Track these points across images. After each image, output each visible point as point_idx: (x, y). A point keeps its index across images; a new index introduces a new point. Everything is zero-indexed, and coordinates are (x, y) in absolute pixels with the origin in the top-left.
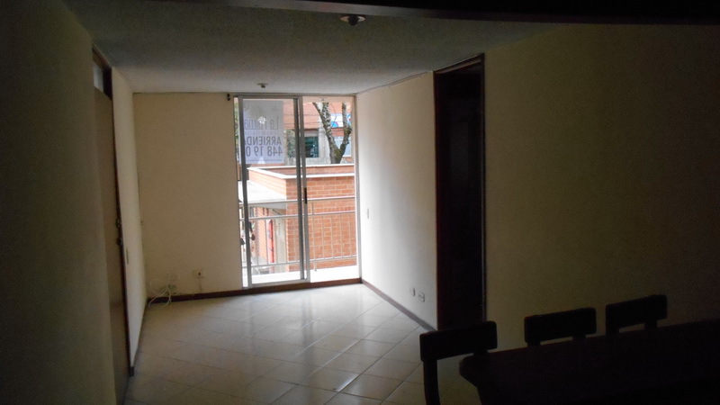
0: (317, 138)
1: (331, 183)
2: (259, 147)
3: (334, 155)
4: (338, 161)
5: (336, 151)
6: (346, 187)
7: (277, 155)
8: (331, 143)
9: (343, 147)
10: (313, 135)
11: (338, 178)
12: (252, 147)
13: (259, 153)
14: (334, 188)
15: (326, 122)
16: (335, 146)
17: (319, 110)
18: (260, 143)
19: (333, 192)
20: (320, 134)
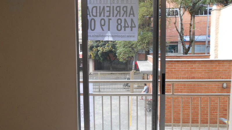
0: (177, 46)
1: (184, 64)
2: (106, 19)
3: (185, 51)
4: (186, 53)
5: (186, 49)
6: (192, 66)
7: (128, 30)
8: (184, 46)
9: (189, 48)
10: (176, 44)
11: (188, 61)
12: (98, 19)
13: (105, 28)
14: (186, 66)
15: (182, 38)
16: (185, 48)
17: (179, 33)
18: (107, 14)
19: (185, 68)
20: (179, 44)
